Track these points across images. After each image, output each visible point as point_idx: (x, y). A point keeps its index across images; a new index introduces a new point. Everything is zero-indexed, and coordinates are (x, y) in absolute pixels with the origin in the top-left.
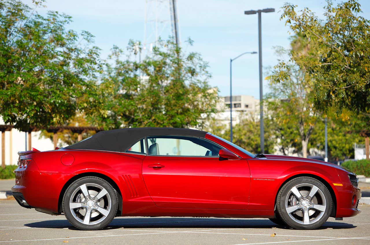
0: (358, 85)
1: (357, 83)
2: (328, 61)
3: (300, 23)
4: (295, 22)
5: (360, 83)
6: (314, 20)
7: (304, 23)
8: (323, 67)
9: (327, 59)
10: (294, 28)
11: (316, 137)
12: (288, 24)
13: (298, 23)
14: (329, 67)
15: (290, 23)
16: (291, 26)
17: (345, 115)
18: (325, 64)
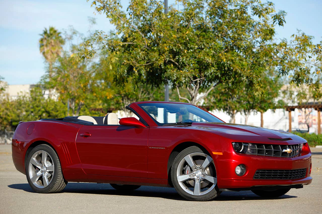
0: (157, 62)
1: (157, 60)
2: (128, 41)
3: (104, 5)
4: (100, 4)
5: (159, 61)
6: (117, 3)
7: (108, 5)
8: (123, 46)
9: (128, 39)
10: (99, 10)
11: (58, 114)
12: (94, 5)
13: (102, 5)
14: (129, 46)
15: (96, 5)
16: (97, 8)
17: (110, 94)
18: (125, 43)
